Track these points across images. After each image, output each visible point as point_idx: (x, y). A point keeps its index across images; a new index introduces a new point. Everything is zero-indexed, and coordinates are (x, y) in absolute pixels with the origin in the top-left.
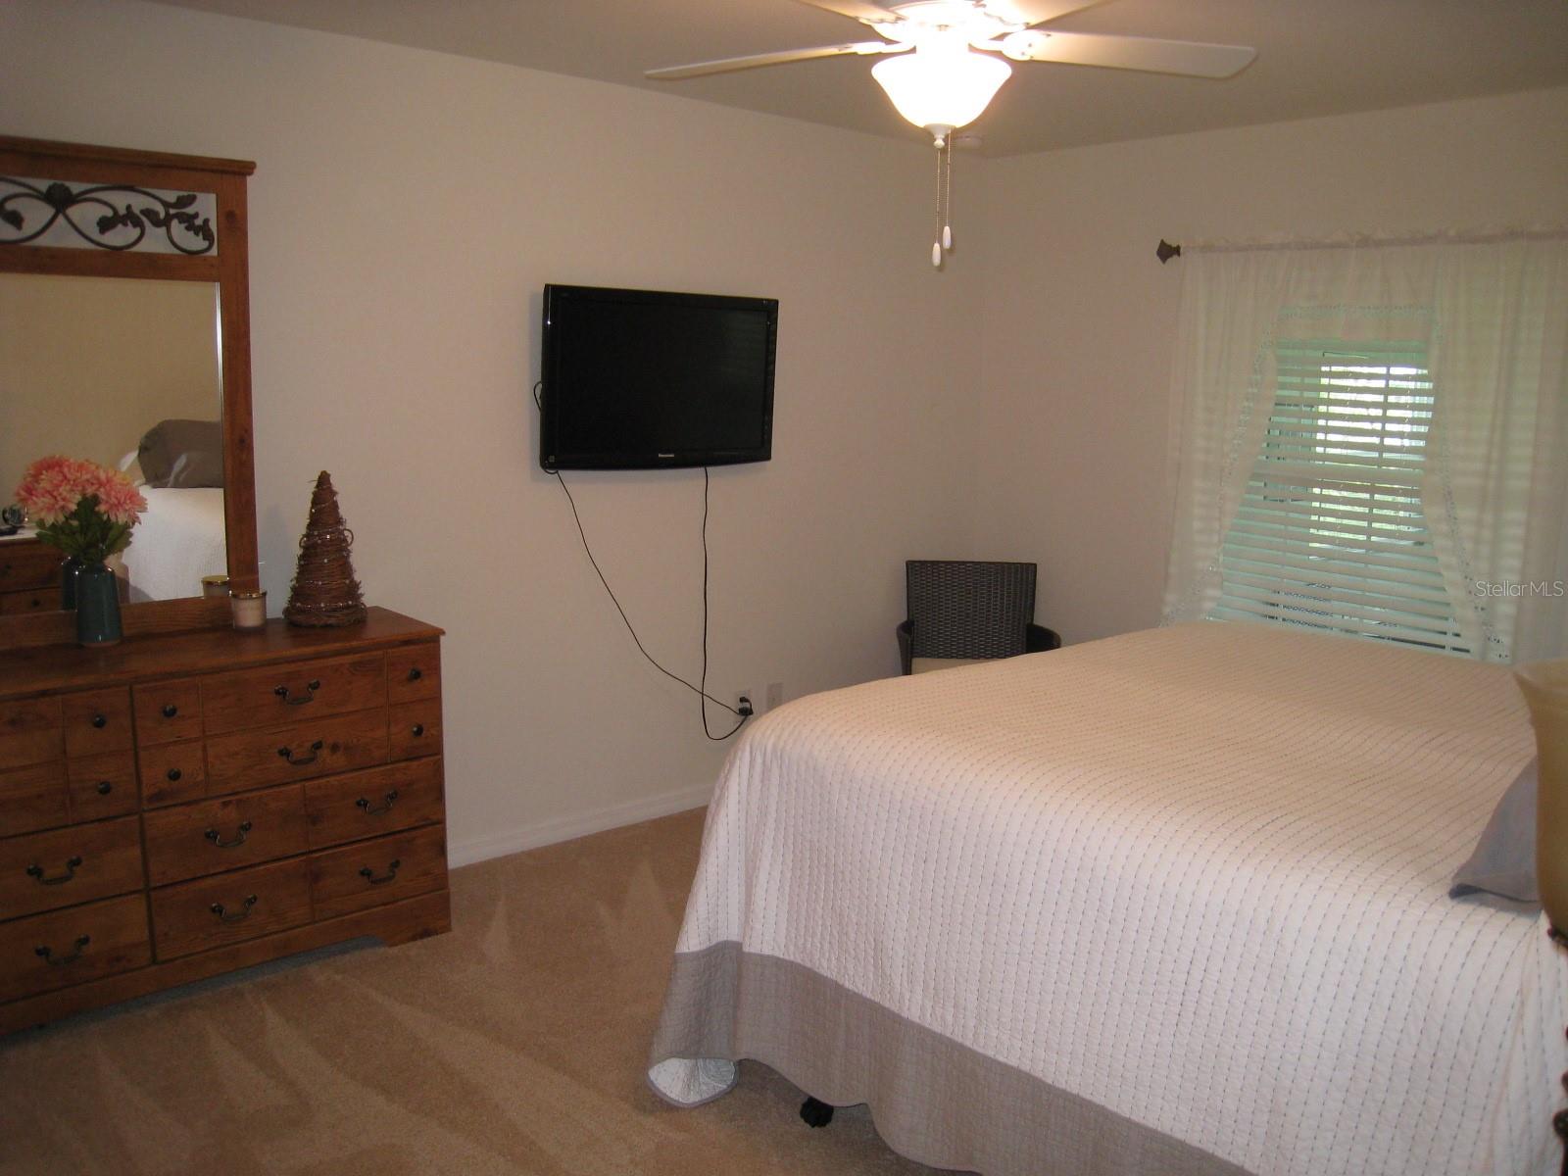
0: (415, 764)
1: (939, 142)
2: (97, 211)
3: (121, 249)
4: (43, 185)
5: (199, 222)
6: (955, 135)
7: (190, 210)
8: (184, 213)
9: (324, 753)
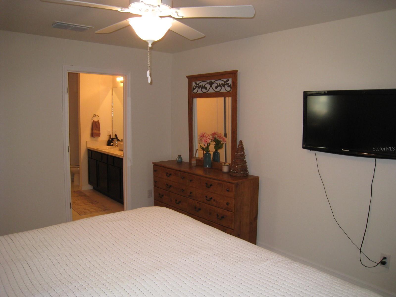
0: (228, 212)
1: (150, 45)
2: (216, 85)
3: (219, 92)
4: (209, 81)
5: (229, 85)
6: (154, 43)
7: (228, 83)
8: (227, 83)
9: (212, 200)
